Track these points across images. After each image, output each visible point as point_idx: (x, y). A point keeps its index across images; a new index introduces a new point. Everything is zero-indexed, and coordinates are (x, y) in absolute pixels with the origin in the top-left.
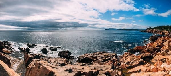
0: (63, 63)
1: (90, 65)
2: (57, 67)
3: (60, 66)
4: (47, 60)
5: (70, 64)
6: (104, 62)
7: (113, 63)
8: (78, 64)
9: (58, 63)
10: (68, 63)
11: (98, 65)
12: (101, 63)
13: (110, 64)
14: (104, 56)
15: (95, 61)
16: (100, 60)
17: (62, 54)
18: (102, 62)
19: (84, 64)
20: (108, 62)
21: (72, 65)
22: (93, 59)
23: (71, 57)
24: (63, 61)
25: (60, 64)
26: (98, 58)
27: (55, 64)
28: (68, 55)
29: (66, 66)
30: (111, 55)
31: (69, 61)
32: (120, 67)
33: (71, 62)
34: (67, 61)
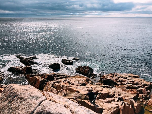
0: (84, 83)
1: (112, 88)
2: (79, 87)
3: (81, 86)
4: (67, 81)
5: (91, 83)
6: (128, 89)
7: (138, 94)
8: (99, 85)
9: (79, 83)
10: (89, 83)
11: (120, 90)
12: (124, 89)
13: (134, 93)
14: (131, 82)
15: (119, 85)
16: (125, 85)
17: (80, 70)
18: (126, 88)
19: (106, 86)
20: (132, 90)
21: (93, 85)
22: (117, 82)
23: (92, 75)
24: (83, 81)
25: (81, 84)
26: (123, 83)
27: (77, 84)
28: (88, 73)
29: (87, 86)
30: (143, 84)
31: (89, 80)
32: (145, 101)
33: (92, 82)
34: (88, 81)
